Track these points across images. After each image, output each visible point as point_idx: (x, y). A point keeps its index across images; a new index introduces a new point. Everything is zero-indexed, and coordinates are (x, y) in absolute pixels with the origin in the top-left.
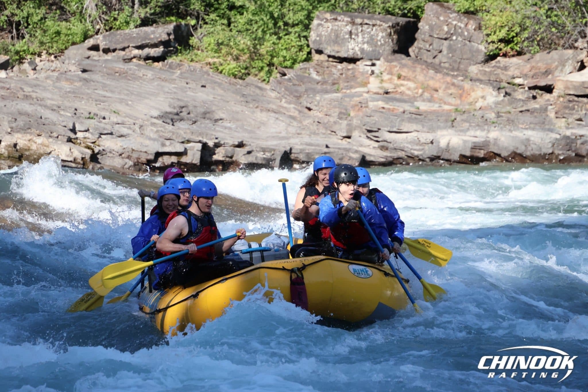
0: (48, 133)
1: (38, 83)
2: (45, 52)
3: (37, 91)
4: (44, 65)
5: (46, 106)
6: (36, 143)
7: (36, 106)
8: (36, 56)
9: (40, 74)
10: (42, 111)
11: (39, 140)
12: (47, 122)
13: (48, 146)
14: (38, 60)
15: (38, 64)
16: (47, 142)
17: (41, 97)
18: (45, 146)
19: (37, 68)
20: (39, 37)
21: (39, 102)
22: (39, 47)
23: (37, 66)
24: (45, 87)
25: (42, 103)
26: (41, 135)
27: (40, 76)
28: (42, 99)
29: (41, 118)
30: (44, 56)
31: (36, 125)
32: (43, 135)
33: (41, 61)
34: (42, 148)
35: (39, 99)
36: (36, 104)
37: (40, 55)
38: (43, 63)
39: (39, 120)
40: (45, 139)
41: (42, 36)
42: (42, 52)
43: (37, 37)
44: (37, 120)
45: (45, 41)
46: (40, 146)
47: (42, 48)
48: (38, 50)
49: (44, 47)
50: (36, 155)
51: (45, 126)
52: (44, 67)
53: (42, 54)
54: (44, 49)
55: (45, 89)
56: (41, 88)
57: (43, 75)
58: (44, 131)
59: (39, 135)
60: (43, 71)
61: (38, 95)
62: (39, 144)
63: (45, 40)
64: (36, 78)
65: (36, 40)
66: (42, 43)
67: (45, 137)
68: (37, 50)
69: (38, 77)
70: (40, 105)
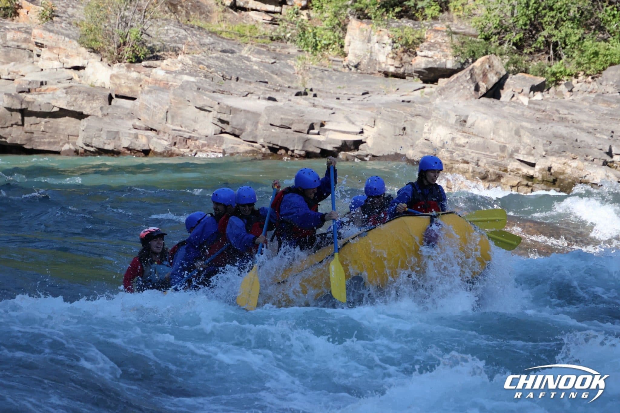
0: (583, 156)
1: (574, 104)
2: (582, 73)
3: (572, 113)
4: (581, 86)
5: (582, 129)
6: (570, 166)
7: (572, 128)
8: (573, 77)
9: (576, 95)
10: (578, 134)
11: (574, 164)
12: (583, 145)
13: (582, 170)
14: (574, 81)
15: (575, 85)
16: (582, 166)
17: (577, 119)
18: (580, 170)
19: (574, 90)
20: (577, 58)
21: (575, 125)
22: (577, 68)
23: (573, 88)
24: (581, 109)
25: (578, 125)
26: (576, 159)
27: (577, 97)
28: (578, 122)
29: (576, 141)
30: (581, 77)
31: (572, 148)
32: (578, 159)
33: (578, 82)
34: (577, 171)
35: (575, 121)
36: (571, 126)
37: (576, 76)
38: (579, 84)
39: (575, 143)
40: (580, 163)
41: (580, 57)
42: (579, 74)
43: (574, 58)
44: (572, 143)
45: (582, 62)
46: (575, 169)
47: (580, 69)
48: (576, 71)
49: (581, 68)
50: (570, 179)
51: (580, 149)
52: (581, 89)
53: (579, 75)
54: (582, 70)
55: (581, 111)
56: (577, 110)
57: (579, 97)
58: (579, 154)
59: (574, 159)
60: (579, 93)
61: (574, 117)
62: (574, 168)
63: (582, 60)
64: (573, 99)
65: (574, 61)
66: (579, 64)
67: (581, 160)
68: (574, 71)
69: (574, 98)
70: (576, 128)
